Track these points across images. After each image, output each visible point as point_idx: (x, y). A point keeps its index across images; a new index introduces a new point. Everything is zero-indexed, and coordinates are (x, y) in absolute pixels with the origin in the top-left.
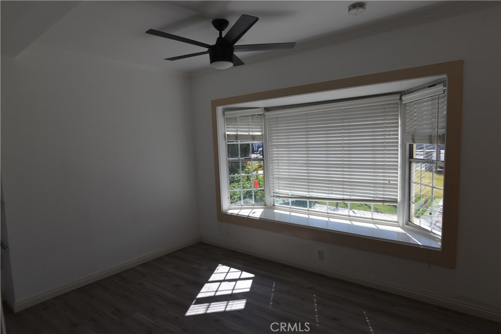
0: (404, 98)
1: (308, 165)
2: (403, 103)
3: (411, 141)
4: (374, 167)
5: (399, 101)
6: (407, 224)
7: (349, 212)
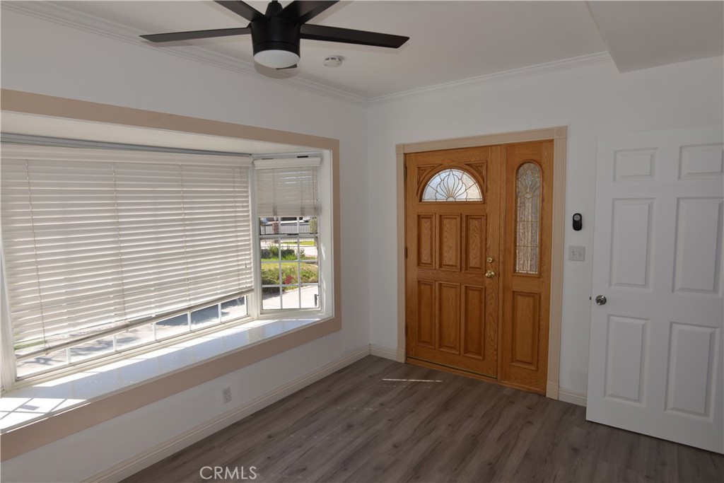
0: (256, 162)
1: (120, 263)
2: (256, 168)
3: (272, 214)
4: (225, 250)
5: (250, 165)
6: (261, 314)
7: (190, 327)
